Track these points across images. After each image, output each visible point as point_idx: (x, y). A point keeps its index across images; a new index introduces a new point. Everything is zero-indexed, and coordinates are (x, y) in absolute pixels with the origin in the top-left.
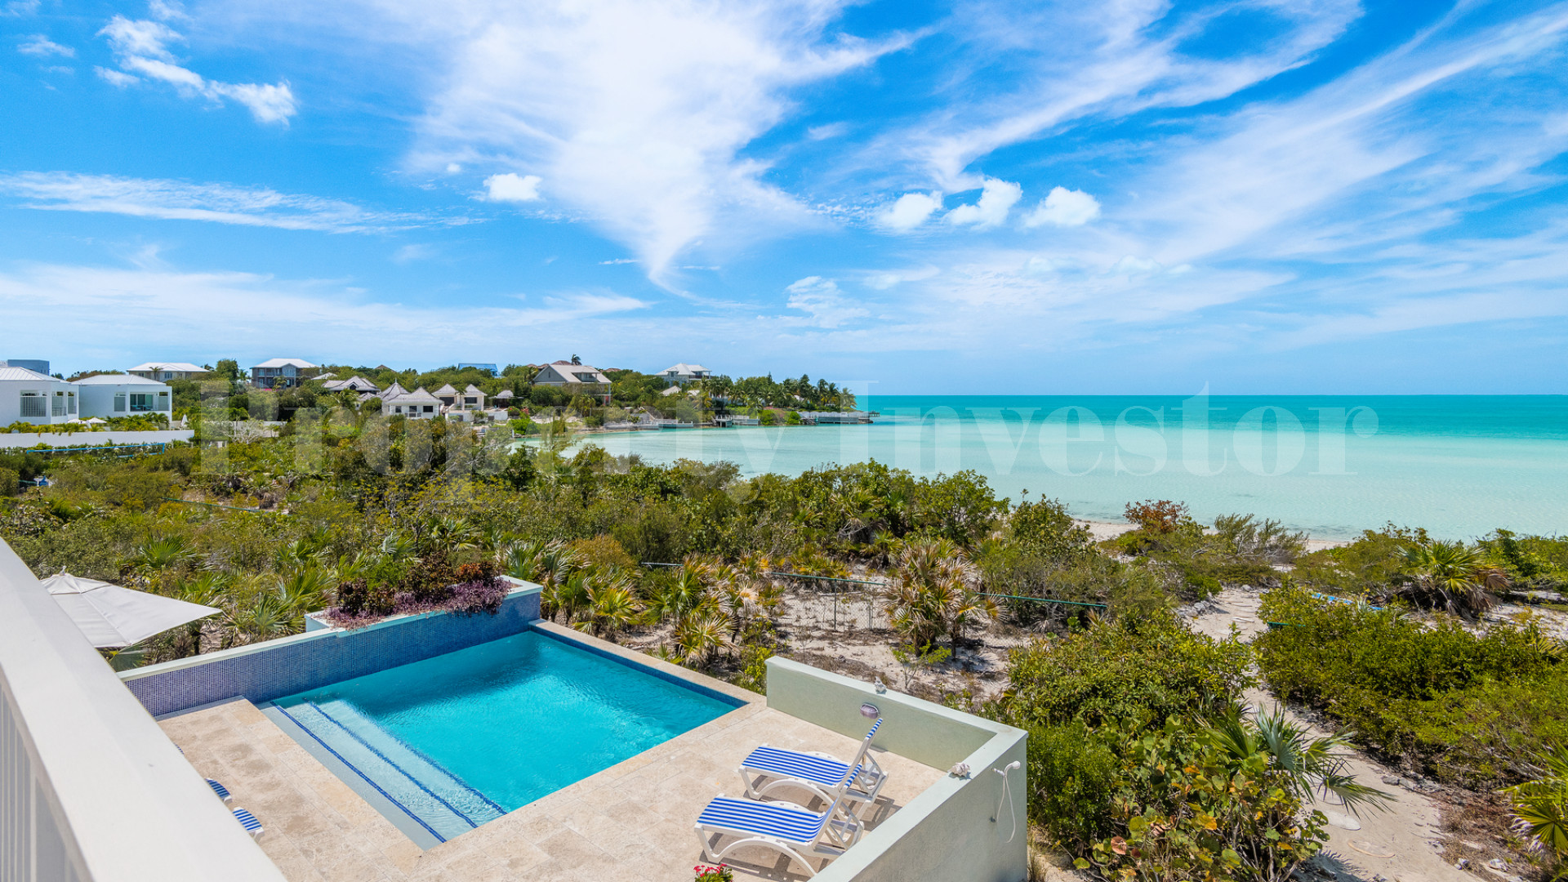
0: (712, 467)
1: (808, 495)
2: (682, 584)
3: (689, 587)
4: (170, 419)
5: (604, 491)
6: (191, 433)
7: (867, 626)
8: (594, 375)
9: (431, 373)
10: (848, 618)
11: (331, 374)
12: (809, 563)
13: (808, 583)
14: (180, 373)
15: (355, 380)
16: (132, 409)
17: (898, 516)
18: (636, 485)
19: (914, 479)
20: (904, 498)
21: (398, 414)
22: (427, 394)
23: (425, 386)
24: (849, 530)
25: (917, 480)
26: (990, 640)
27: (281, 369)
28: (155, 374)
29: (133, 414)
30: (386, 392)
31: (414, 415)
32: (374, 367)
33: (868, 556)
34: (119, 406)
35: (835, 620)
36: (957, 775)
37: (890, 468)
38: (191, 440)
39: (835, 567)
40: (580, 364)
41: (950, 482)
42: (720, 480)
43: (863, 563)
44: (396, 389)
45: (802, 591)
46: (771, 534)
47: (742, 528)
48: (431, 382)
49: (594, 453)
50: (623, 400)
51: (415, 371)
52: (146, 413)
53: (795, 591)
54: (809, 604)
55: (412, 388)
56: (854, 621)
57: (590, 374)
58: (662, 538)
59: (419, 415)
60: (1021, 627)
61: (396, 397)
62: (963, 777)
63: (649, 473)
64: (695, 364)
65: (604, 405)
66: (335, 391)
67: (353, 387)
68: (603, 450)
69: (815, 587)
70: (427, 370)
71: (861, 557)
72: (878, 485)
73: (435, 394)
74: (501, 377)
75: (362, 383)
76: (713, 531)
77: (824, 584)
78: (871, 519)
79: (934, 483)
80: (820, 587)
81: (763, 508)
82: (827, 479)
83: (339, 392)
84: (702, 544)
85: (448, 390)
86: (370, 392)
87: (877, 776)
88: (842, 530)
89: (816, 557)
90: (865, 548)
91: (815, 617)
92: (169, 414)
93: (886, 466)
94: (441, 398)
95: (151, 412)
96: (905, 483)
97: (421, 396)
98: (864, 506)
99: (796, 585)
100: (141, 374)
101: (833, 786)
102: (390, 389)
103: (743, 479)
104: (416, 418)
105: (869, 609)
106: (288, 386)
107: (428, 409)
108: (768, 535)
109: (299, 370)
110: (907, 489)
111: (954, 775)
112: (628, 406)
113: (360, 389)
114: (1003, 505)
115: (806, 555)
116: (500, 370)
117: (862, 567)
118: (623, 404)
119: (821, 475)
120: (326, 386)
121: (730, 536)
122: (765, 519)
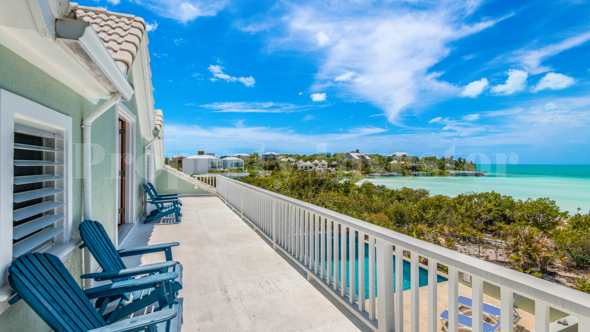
0: (417, 191)
1: (461, 204)
2: (414, 233)
3: (416, 235)
4: (243, 169)
5: (375, 198)
6: (249, 174)
7: (495, 259)
8: (364, 156)
9: (311, 156)
10: (486, 255)
11: (282, 156)
12: (464, 231)
13: (464, 238)
14: (244, 156)
15: (290, 158)
16: (235, 167)
17: (506, 215)
18: (388, 196)
19: (514, 200)
20: (509, 208)
21: (302, 169)
22: (310, 163)
23: (309, 160)
24: (482, 220)
25: (516, 200)
26: (562, 273)
27: (269, 155)
28: (239, 157)
29: (235, 168)
30: (298, 162)
31: (306, 170)
32: (294, 154)
33: (492, 231)
34: (232, 166)
35: (479, 255)
36: (561, 323)
37: (502, 195)
38: (249, 176)
39: (477, 234)
40: (359, 152)
41: (535, 203)
42: (421, 196)
43: (489, 234)
44: (301, 161)
45: (461, 242)
46: (446, 218)
47: (434, 215)
48: (311, 159)
49: (368, 184)
50: (375, 165)
51: (306, 155)
52: (238, 168)
53: (458, 241)
54: (466, 247)
55: (306, 161)
56: (488, 256)
57: (363, 156)
58: (402, 216)
59: (308, 169)
60: (579, 270)
61: (301, 163)
62: (564, 324)
63: (393, 192)
64: (404, 152)
65: (368, 167)
66: (284, 162)
67: (289, 160)
68: (371, 183)
69: (467, 241)
70: (309, 155)
71: (488, 231)
72: (497, 202)
73: (312, 163)
74: (332, 157)
75: (291, 159)
76: (422, 215)
77: (473, 240)
78: (494, 216)
79: (526, 202)
80: (470, 241)
81: (441, 208)
82: (470, 198)
83: (285, 162)
84: (417, 219)
85: (316, 161)
86: (294, 162)
87: (517, 317)
88: (478, 220)
89: (468, 229)
90: (491, 228)
91: (469, 252)
92: (243, 168)
93: (499, 194)
94: (314, 164)
95: (239, 168)
96: (510, 202)
97: (308, 163)
98: (490, 211)
99: (459, 239)
100: (235, 157)
101: (496, 316)
102: (299, 161)
103: (431, 196)
104: (307, 170)
105: (496, 252)
106: (271, 160)
107: (311, 168)
108: (444, 219)
109: (274, 155)
110: (512, 205)
111: (559, 323)
112: (377, 167)
113: (291, 161)
114: (565, 215)
115: (463, 228)
116: (332, 155)
117: (489, 235)
118: (375, 167)
119: (468, 196)
120: (282, 160)
121: (428, 218)
122: (443, 212)
